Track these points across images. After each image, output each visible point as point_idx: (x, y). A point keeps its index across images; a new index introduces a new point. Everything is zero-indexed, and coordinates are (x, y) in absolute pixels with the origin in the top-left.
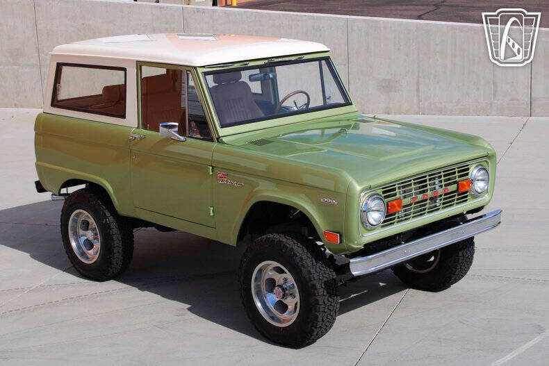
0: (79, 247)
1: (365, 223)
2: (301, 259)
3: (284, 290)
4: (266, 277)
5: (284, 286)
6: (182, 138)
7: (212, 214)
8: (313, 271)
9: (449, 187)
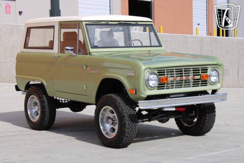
0: (31, 114)
1: (148, 86)
2: (119, 103)
3: (113, 121)
4: (106, 116)
5: (113, 119)
6: (75, 55)
7: (85, 89)
8: (124, 109)
9: (195, 76)
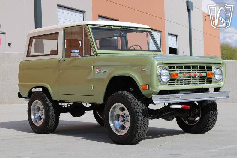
1: (160, 81)
3: (124, 118)
5: (124, 116)
6: (80, 57)
7: (93, 88)
8: (136, 104)
9: (202, 74)
